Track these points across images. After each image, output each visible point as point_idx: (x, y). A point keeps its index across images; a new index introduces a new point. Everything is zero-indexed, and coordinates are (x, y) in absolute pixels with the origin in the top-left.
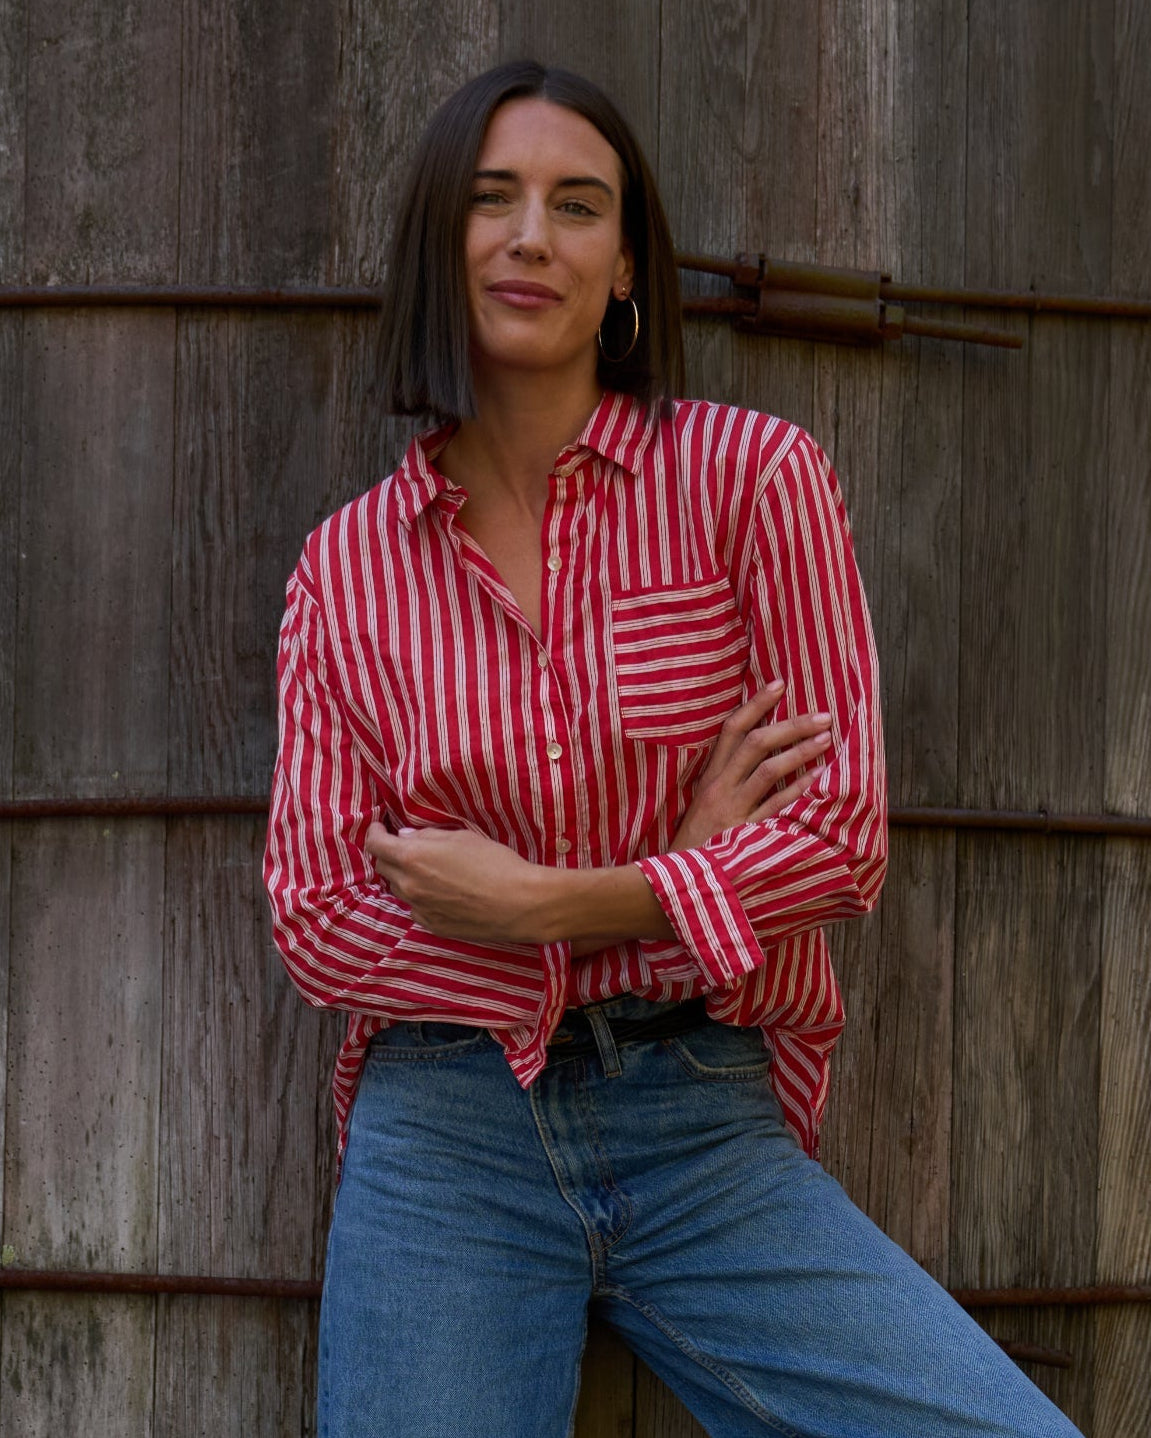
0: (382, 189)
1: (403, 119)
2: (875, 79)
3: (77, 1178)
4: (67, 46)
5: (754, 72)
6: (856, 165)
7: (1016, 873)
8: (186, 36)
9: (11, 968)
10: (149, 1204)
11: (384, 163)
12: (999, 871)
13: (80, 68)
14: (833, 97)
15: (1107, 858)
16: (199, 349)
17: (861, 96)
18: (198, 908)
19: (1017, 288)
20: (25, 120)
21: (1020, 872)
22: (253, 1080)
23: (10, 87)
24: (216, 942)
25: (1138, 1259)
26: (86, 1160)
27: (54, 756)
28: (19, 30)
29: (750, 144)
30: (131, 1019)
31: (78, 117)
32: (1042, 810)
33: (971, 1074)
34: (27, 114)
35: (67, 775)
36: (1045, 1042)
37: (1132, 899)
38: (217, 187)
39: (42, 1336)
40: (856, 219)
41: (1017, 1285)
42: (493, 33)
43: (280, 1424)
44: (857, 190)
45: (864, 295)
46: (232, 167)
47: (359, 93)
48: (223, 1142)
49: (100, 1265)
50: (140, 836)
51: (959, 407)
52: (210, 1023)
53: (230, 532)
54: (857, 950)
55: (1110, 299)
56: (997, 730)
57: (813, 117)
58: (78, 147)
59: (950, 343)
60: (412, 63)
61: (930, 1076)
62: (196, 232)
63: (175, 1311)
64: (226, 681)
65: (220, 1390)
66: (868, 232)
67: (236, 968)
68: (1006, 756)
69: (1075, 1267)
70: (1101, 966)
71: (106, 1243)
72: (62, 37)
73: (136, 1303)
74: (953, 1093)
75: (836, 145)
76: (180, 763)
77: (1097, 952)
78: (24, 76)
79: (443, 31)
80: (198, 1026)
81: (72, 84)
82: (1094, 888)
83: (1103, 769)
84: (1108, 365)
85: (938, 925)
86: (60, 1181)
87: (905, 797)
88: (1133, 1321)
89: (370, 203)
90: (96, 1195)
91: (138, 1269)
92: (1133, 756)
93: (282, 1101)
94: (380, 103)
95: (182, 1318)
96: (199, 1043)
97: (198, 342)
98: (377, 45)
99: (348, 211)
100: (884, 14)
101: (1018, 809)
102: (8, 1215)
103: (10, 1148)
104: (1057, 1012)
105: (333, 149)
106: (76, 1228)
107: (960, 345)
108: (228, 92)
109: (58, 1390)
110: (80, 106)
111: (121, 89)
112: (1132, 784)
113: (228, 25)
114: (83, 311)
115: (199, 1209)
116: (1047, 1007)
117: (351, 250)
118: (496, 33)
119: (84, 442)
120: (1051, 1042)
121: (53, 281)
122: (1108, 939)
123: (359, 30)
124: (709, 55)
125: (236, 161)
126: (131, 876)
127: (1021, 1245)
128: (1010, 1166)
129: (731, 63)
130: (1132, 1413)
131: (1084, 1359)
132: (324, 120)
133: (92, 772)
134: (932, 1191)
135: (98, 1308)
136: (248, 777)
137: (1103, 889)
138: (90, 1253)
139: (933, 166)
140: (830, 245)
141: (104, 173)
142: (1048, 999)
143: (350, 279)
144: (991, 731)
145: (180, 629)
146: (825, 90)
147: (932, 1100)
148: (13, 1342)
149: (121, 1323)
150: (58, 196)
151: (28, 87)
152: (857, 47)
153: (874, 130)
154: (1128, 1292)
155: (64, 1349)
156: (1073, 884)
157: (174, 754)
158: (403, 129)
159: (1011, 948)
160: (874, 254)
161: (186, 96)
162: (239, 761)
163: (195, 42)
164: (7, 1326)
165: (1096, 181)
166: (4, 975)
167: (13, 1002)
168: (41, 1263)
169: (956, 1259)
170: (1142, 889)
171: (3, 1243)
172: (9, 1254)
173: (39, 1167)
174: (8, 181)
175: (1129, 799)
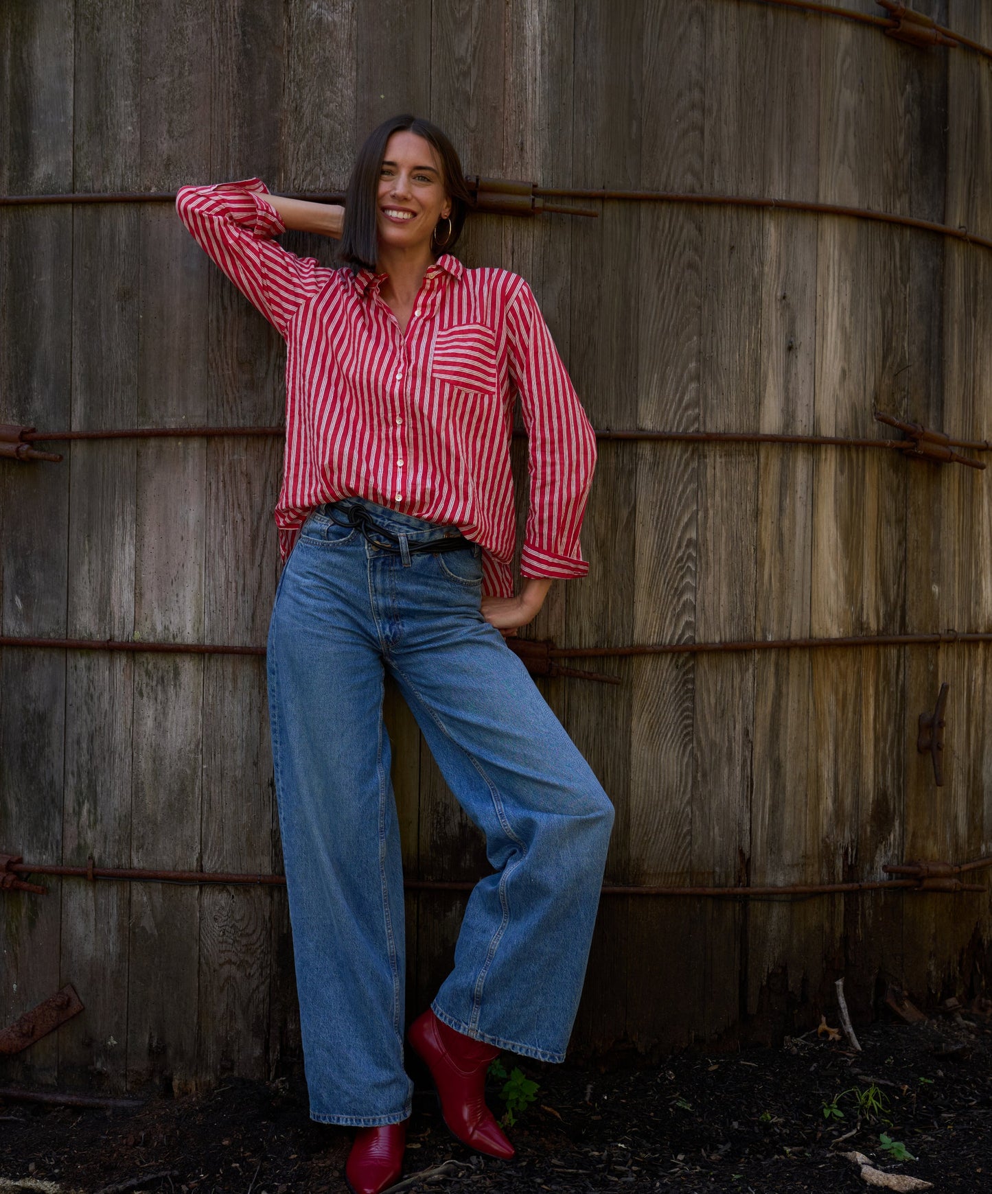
2: (530, 92)
3: (168, 601)
4: (159, 81)
5: (474, 90)
6: (521, 132)
8: (213, 76)
9: (137, 505)
10: (201, 612)
11: (304, 134)
13: (165, 91)
14: (511, 100)
15: (638, 450)
17: (524, 100)
18: (222, 478)
19: (597, 189)
20: (140, 116)
22: (247, 556)
23: (133, 100)
24: (230, 493)
25: (652, 634)
26: (172, 593)
27: (156, 408)
28: (137, 74)
29: (473, 124)
30: (191, 528)
31: (164, 114)
32: (608, 429)
34: (141, 112)
35: (162, 417)
36: (610, 536)
37: (650, 469)
38: (227, 146)
39: (152, 672)
40: (521, 157)
41: (596, 647)
42: (354, 74)
43: (260, 712)
44: (522, 143)
45: (525, 194)
46: (235, 137)
47: (292, 102)
48: (234, 584)
49: (178, 640)
50: (195, 445)
51: (569, 244)
52: (228, 531)
53: (235, 306)
54: (522, 494)
55: (640, 192)
56: (587, 392)
57: (502, 110)
58: (164, 128)
59: (565, 216)
60: (316, 88)
62: (219, 167)
63: (212, 661)
64: (234, 374)
65: (233, 697)
66: (527, 163)
67: (239, 505)
69: (623, 638)
70: (635, 500)
71: (181, 630)
72: (156, 76)
73: (194, 658)
75: (513, 122)
76: (213, 412)
77: (633, 494)
78: (139, 95)
79: (331, 73)
80: (222, 532)
81: (161, 98)
82: (632, 464)
83: (636, 410)
84: (639, 222)
86: (160, 602)
88: (651, 662)
89: (298, 152)
90: (176, 609)
91: (196, 642)
92: (650, 403)
93: (260, 566)
94: (302, 107)
95: (215, 665)
96: (222, 539)
98: (301, 80)
99: (288, 157)
100: (535, 62)
102: (136, 617)
103: (137, 587)
104: (615, 522)
105: (281, 130)
106: (167, 623)
107: (570, 215)
108: (232, 102)
109: (160, 697)
110: (165, 109)
111: (183, 101)
112: (650, 416)
113: (232, 71)
114: (167, 204)
115: (223, 615)
116: (610, 519)
117: (290, 175)
119: (168, 264)
120: (612, 535)
121: (153, 190)
122: (638, 488)
123: (292, 73)
124: (453, 82)
125: (237, 134)
126: (191, 463)
127: (598, 629)
128: (593, 594)
129: (464, 86)
130: (650, 704)
131: (627, 680)
132: (277, 115)
133: (173, 416)
134: (557, 604)
135: (178, 660)
136: (244, 418)
137: (637, 464)
138: (173, 635)
139: (557, 132)
140: (510, 169)
141: (176, 140)
142: (610, 516)
143: (289, 189)
145: (213, 350)
146: (507, 98)
148: (139, 675)
149: (188, 668)
150: (155, 150)
151: (141, 100)
152: (522, 77)
153: (530, 116)
154: (648, 649)
155: (162, 678)
156: (622, 463)
157: (210, 408)
160: (530, 173)
161: (213, 104)
162: (240, 411)
163: (217, 79)
164: (136, 668)
165: (633, 137)
166: (134, 508)
167: (138, 520)
168: (152, 640)
169: (568, 635)
170: (655, 464)
171: (134, 631)
172: (137, 636)
173: (150, 596)
174: (132, 143)
175: (649, 423)
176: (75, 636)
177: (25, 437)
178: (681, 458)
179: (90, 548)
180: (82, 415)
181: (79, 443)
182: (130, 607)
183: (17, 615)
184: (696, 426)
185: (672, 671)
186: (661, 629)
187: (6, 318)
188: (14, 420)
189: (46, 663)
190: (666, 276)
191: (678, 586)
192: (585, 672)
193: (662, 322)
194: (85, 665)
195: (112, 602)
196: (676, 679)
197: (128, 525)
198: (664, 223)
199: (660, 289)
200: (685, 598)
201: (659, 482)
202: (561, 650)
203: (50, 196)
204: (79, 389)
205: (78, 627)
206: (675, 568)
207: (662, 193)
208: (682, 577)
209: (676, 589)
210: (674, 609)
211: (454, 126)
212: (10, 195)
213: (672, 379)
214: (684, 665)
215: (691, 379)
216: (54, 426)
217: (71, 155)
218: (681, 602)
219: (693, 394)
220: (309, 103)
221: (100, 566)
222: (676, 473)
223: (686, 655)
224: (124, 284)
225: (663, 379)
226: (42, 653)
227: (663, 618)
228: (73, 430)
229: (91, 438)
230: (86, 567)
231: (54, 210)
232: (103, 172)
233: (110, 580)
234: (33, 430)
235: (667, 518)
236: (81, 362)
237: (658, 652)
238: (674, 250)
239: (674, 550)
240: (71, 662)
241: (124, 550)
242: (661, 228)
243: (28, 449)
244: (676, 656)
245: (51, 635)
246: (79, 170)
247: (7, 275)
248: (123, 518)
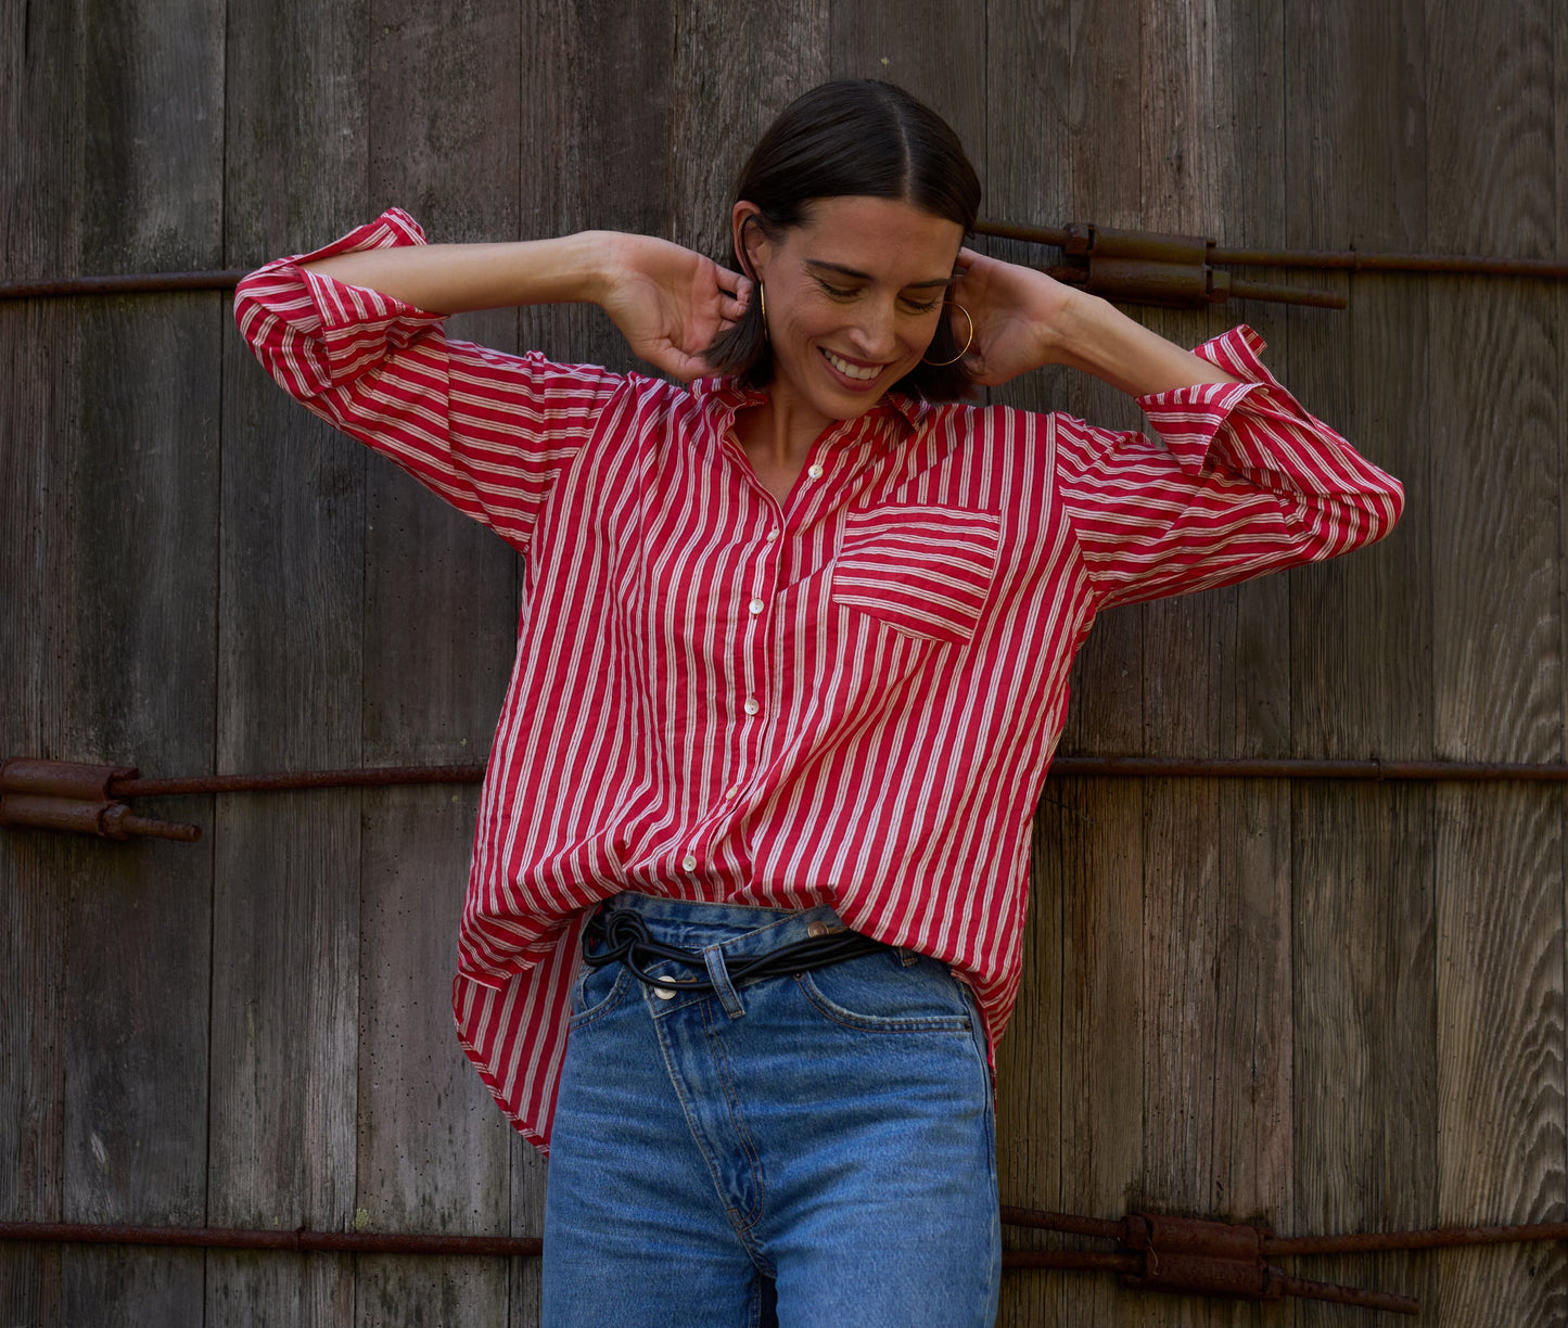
0: (718, 167)
1: (738, 98)
2: (1194, 49)
3: (430, 1140)
4: (408, 33)
5: (1078, 46)
6: (1178, 133)
7: (1350, 821)
8: (525, 22)
9: (362, 933)
10: (502, 1165)
11: (720, 141)
12: (1334, 819)
13: (422, 54)
14: (1155, 67)
15: (1438, 801)
16: (541, 324)
17: (1182, 67)
19: (1338, 251)
20: (368, 105)
21: (1354, 819)
23: (353, 73)
25: (1478, 1200)
26: (438, 1124)
27: (402, 724)
28: (362, 18)
29: (1075, 116)
31: (420, 101)
33: (1311, 1021)
34: (370, 99)
35: (416, 743)
36: (1383, 989)
37: (1463, 843)
38: (556, 167)
39: (396, 1298)
40: (1179, 185)
41: (1360, 1231)
42: (824, 14)
44: (1180, 157)
45: (1191, 261)
46: (571, 148)
47: (694, 74)
49: (454, 1228)
51: (1284, 366)
54: (1196, 901)
55: (1428, 257)
56: (1328, 681)
58: (420, 129)
59: (1273, 304)
60: (745, 44)
61: (1270, 1024)
62: (537, 211)
63: (528, 1271)
66: (1192, 197)
68: (1337, 705)
69: (1417, 1209)
70: (1435, 910)
71: (459, 1205)
72: (403, 24)
73: (489, 1264)
74: (1293, 1041)
75: (1158, 113)
77: (1431, 896)
78: (366, 63)
79: (776, 13)
81: (414, 70)
82: (1426, 834)
83: (1432, 715)
84: (1426, 321)
85: (1275, 873)
86: (412, 1144)
87: (1240, 749)
88: (1476, 1262)
89: (706, 179)
90: (449, 1157)
91: (491, 1232)
92: (1461, 702)
94: (714, 84)
97: (540, 317)
98: (711, 28)
99: (685, 188)
101: (1351, 758)
102: (361, 1178)
103: (362, 1112)
104: (1394, 957)
105: (670, 127)
106: (429, 1191)
107: (1282, 306)
108: (566, 75)
111: (461, 73)
112: (1460, 729)
113: (566, 11)
116: (1383, 953)
117: (688, 226)
118: (827, 16)
120: (1388, 986)
122: (1441, 884)
123: (693, 13)
124: (1034, 31)
125: (575, 142)
127: (1364, 1190)
128: (1352, 1114)
129: (1055, 39)
131: (1429, 1302)
132: (660, 100)
133: (440, 739)
134: (1275, 1139)
135: (452, 1271)
137: (1435, 834)
138: (443, 1216)
139: (1253, 132)
140: (1154, 212)
141: (446, 155)
142: (1384, 945)
144: (1322, 681)
146: (1146, 61)
147: (1273, 1048)
148: (367, 1305)
149: (475, 1284)
150: (402, 177)
151: (371, 74)
152: (1177, 20)
153: (1195, 99)
154: (1470, 1234)
155: (419, 1312)
156: (1406, 830)
158: (738, 108)
159: (1347, 896)
160: (1197, 219)
161: (525, 80)
163: (533, 29)
164: (361, 1289)
165: (1410, 142)
166: (355, 940)
167: (364, 966)
168: (394, 1227)
169: (1302, 1210)
170: (1473, 832)
171: (356, 1207)
172: (363, 1219)
173: (392, 1131)
174: (351, 164)
175: (1457, 745)
176: (224, 1221)
177: (119, 788)
178: (1527, 818)
179: (259, 1028)
180: (242, 740)
181: (234, 800)
182: (346, 1157)
183: (94, 1175)
184: (1556, 749)
185: (1520, 1282)
186: (1497, 1191)
187: (75, 536)
188: (90, 753)
189: (160, 1281)
190: (1484, 432)
191: (1528, 1095)
192: (1340, 1288)
193: (1478, 529)
194: (248, 1285)
195: (307, 1145)
196: (1530, 1301)
197: (343, 977)
198: (1478, 321)
199: (1474, 460)
200: (1543, 1121)
201: (1484, 872)
202: (1287, 1239)
203: (174, 276)
204: (234, 685)
205: (231, 1200)
206: (1521, 1056)
207: (1472, 259)
208: (1537, 1077)
209: (1525, 1102)
210: (1523, 1146)
211: (1037, 118)
212: (85, 274)
213: (1504, 652)
214: (1547, 1266)
215: (1542, 651)
216: (179, 764)
217: (218, 188)
218: (1536, 1131)
219: (1548, 681)
220: (731, 75)
221: (280, 1068)
222: (1518, 851)
223: (1551, 1245)
224: (333, 458)
225: (1484, 653)
226: (150, 1259)
227: (1498, 1164)
228: (221, 771)
229: (262, 790)
230: (249, 1070)
231: (182, 304)
232: (288, 224)
233: (302, 1096)
234: (135, 774)
235: (1500, 948)
236: (238, 627)
237: (1490, 1240)
238: (1501, 378)
239: (1518, 1017)
240: (216, 1278)
241: (333, 1032)
242: (1471, 331)
243: (124, 815)
244: (1528, 1248)
245: (172, 1218)
246: (236, 220)
247: (78, 443)
248: (331, 962)
